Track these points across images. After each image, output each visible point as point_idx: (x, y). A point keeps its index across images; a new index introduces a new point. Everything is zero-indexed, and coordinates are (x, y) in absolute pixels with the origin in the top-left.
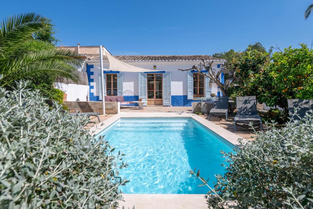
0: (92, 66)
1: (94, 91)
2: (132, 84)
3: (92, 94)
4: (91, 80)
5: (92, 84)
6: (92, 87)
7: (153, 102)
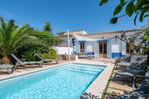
0: (74, 39)
1: (75, 50)
2: (91, 46)
3: (74, 51)
4: (74, 45)
5: (74, 47)
6: (74, 48)
7: (102, 56)
